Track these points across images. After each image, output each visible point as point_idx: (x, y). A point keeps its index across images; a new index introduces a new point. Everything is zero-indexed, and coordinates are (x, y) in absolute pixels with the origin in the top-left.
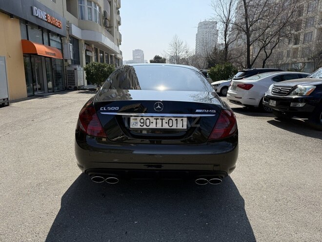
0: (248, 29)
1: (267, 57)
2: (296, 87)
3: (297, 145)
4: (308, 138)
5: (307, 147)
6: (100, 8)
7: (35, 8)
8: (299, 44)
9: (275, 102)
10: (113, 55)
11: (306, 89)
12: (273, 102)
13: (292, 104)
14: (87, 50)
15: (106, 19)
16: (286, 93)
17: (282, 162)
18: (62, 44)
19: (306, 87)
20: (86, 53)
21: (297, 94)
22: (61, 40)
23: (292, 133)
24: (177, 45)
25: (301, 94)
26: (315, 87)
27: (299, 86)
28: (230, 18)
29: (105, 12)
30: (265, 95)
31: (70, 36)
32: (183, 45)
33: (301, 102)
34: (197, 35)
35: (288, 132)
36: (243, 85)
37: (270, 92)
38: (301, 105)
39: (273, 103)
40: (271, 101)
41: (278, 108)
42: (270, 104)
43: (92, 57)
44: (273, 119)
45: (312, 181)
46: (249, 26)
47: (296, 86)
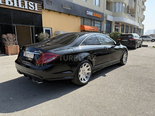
6: (126, 5)
7: (87, 11)
10: (136, 27)
14: (116, 26)
15: (129, 9)
18: (101, 25)
20: (115, 27)
22: (101, 23)
29: (128, 6)
31: (106, 20)
43: (119, 29)
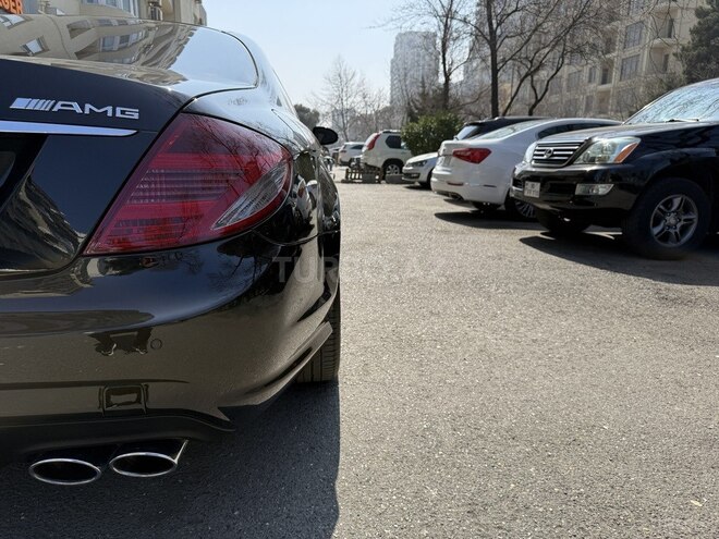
0: (492, 32)
1: (538, 101)
2: (588, 143)
3: (588, 297)
4: (620, 277)
5: (614, 300)
8: (610, 82)
9: (537, 186)
11: (614, 145)
12: (533, 186)
13: (580, 189)
16: (565, 161)
17: (535, 347)
19: (616, 140)
21: (592, 161)
23: (578, 265)
24: (341, 80)
25: (603, 161)
26: (639, 141)
27: (595, 139)
28: (454, 8)
30: (517, 172)
32: (357, 79)
33: (603, 181)
34: (392, 62)
35: (570, 263)
36: (466, 151)
37: (527, 164)
38: (602, 189)
39: (533, 190)
40: (529, 184)
41: (546, 202)
42: (526, 194)
44: (537, 233)
45: (617, 411)
46: (495, 26)
47: (590, 139)
